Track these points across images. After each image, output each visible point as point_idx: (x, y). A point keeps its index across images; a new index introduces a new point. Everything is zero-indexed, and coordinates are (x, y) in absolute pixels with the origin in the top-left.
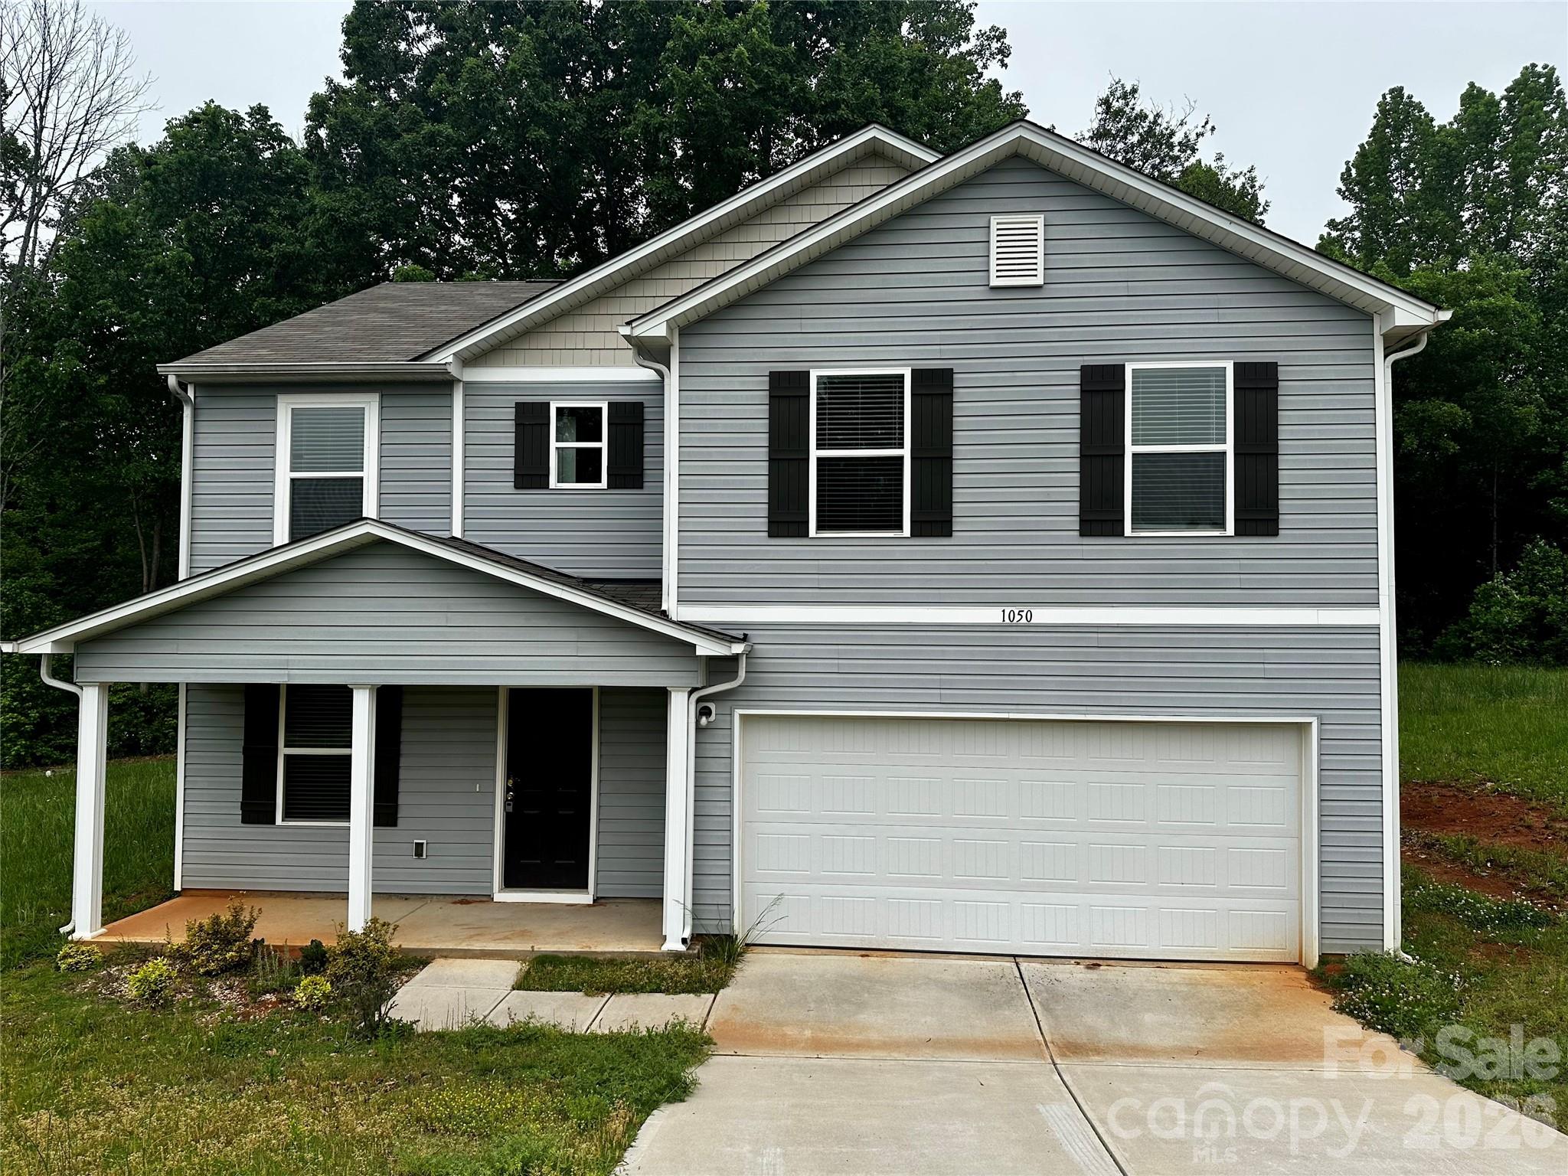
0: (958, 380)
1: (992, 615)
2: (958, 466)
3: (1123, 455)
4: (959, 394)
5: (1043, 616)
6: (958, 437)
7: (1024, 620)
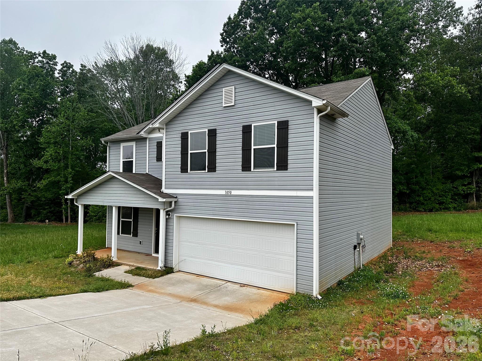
0: (218, 132)
1: (223, 192)
2: (217, 154)
3: (251, 149)
4: (218, 135)
5: (234, 192)
6: (218, 146)
7: (230, 194)
